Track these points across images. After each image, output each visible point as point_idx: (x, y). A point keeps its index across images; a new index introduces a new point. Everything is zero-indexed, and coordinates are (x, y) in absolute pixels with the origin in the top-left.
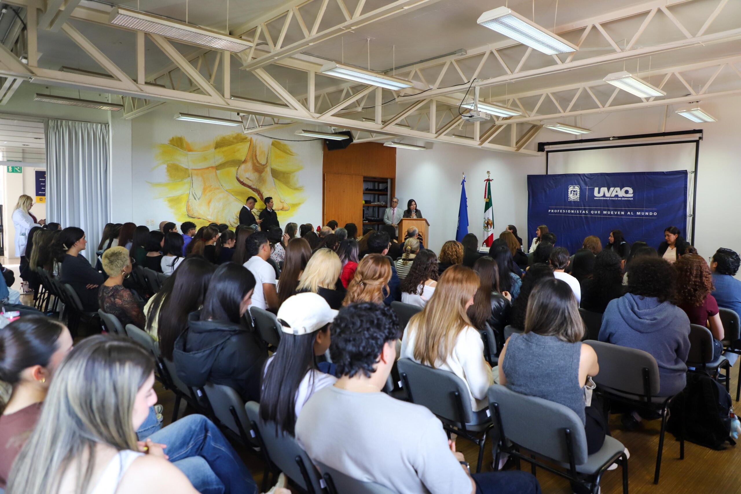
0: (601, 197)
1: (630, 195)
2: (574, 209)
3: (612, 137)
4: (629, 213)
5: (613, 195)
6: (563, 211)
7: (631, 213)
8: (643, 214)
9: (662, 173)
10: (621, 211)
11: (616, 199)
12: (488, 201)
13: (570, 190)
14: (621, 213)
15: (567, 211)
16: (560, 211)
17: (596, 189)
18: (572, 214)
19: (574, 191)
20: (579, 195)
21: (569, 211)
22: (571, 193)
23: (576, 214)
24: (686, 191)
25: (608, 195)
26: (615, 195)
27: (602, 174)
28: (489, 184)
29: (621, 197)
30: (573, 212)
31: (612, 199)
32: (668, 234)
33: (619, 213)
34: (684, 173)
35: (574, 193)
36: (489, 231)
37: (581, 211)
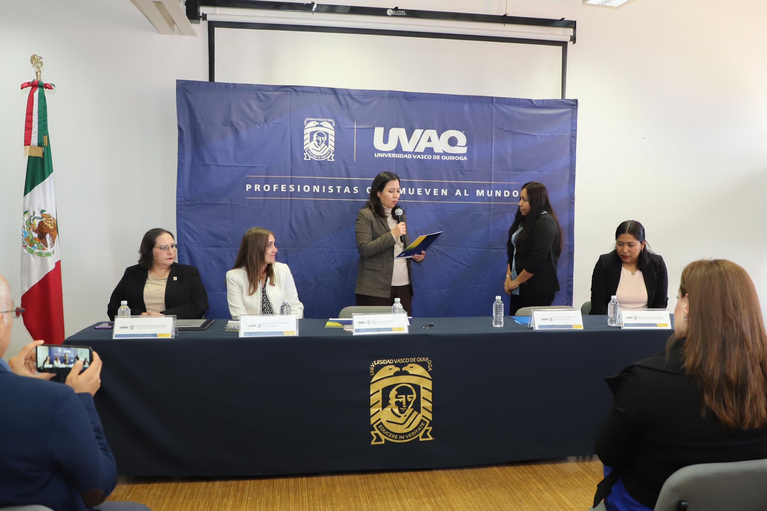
0: (391, 152)
1: (461, 149)
2: (321, 183)
3: (393, 9)
4: (458, 192)
5: (421, 149)
6: (287, 188)
7: (462, 193)
8: (490, 194)
9: (530, 104)
10: (441, 186)
11: (429, 157)
12: (38, 153)
13: (307, 131)
14: (440, 192)
15: (302, 188)
16: (280, 187)
17: (379, 132)
18: (315, 194)
19: (320, 134)
20: (333, 144)
21: (307, 189)
22: (311, 140)
23: (327, 194)
24: (573, 145)
25: (407, 147)
26: (426, 148)
27: (392, 95)
28: (42, 98)
29: (440, 154)
30: (316, 189)
31: (419, 156)
32: (630, 241)
33: (435, 192)
34: (572, 105)
35: (320, 139)
36: (48, 254)
37: (339, 188)
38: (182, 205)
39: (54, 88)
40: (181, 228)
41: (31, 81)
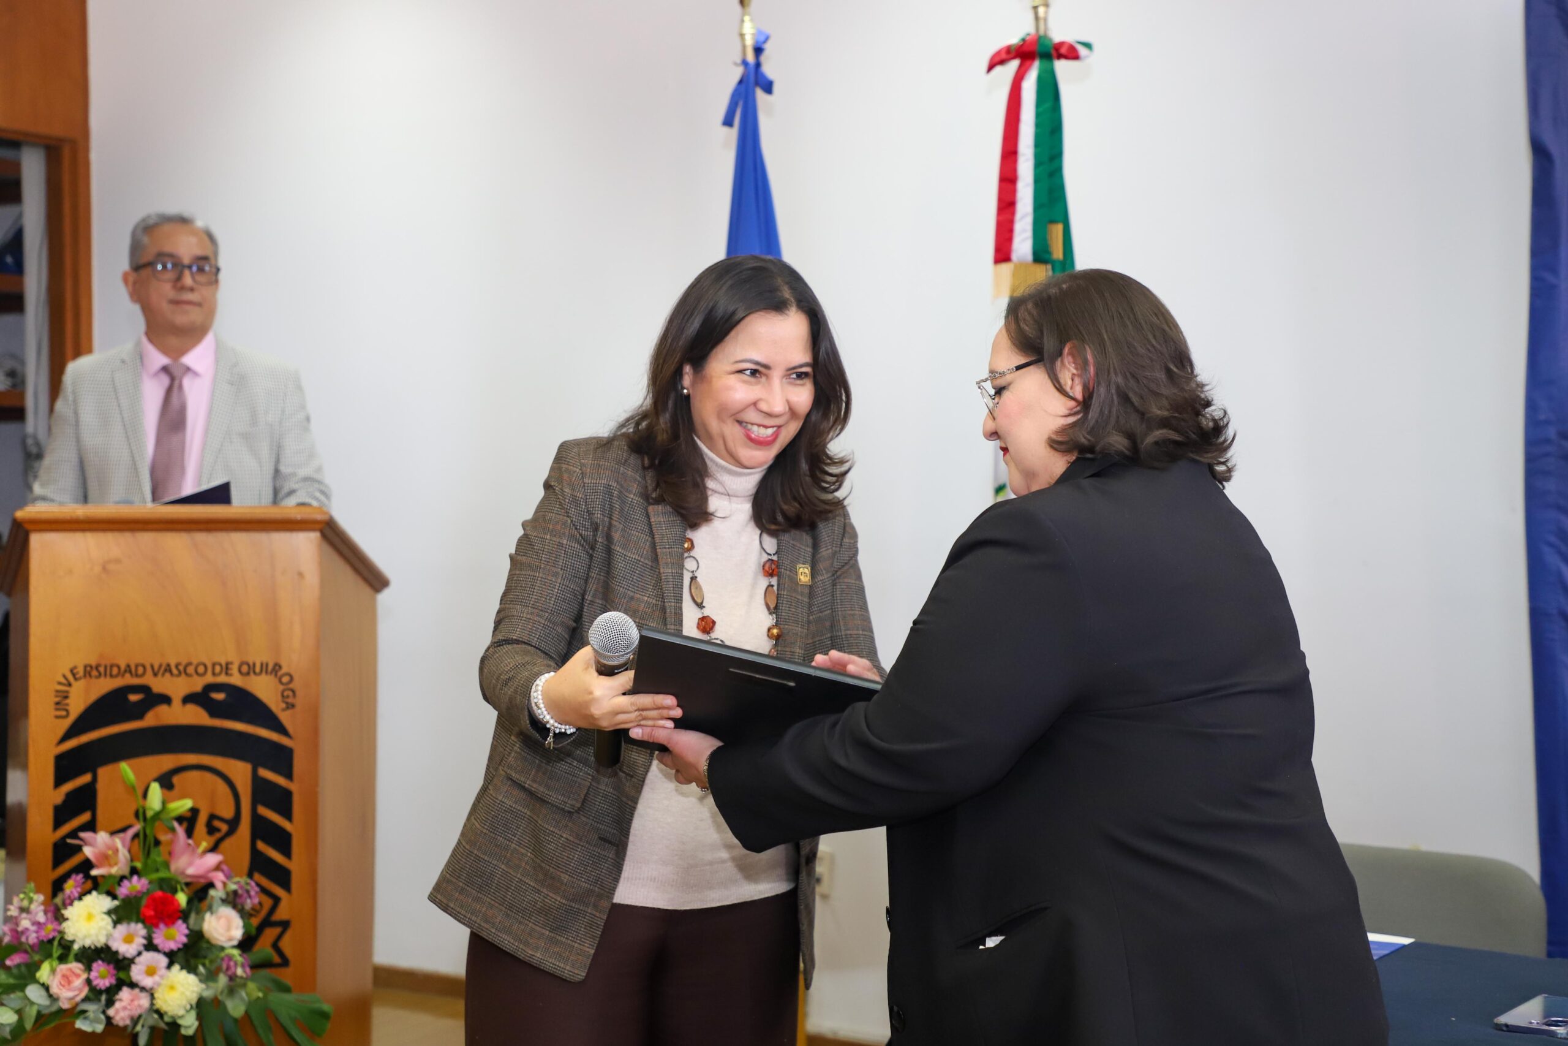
38: (1547, 455)
39: (1086, 57)
40: (1546, 549)
41: (1014, 40)
